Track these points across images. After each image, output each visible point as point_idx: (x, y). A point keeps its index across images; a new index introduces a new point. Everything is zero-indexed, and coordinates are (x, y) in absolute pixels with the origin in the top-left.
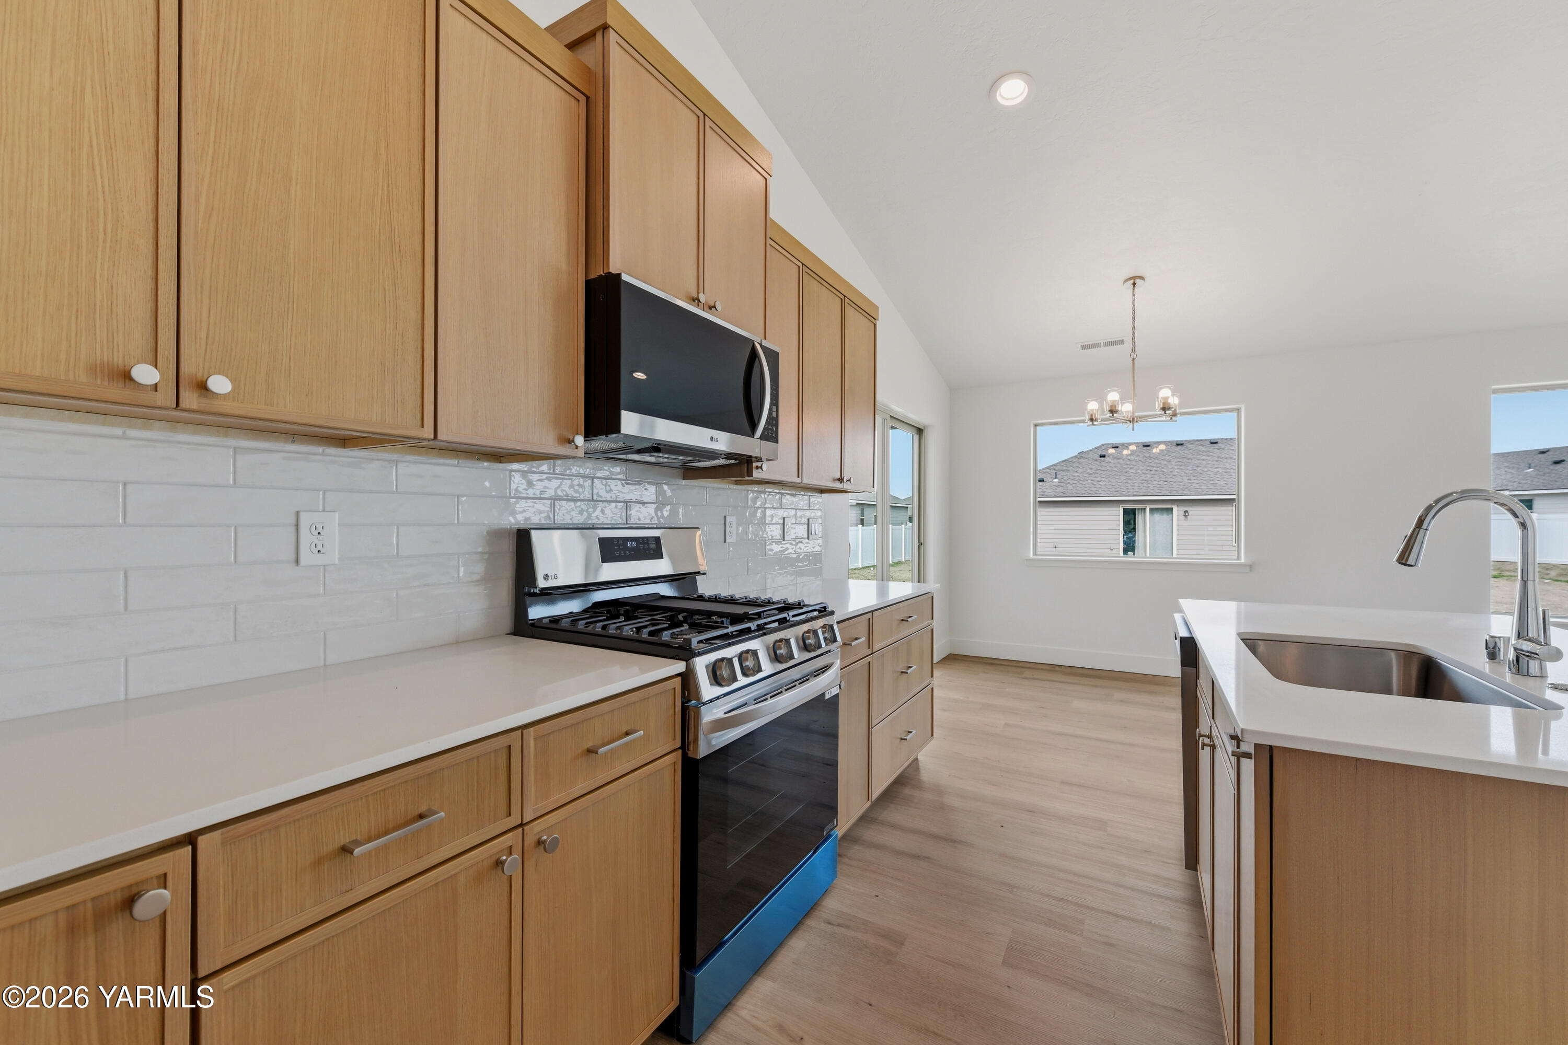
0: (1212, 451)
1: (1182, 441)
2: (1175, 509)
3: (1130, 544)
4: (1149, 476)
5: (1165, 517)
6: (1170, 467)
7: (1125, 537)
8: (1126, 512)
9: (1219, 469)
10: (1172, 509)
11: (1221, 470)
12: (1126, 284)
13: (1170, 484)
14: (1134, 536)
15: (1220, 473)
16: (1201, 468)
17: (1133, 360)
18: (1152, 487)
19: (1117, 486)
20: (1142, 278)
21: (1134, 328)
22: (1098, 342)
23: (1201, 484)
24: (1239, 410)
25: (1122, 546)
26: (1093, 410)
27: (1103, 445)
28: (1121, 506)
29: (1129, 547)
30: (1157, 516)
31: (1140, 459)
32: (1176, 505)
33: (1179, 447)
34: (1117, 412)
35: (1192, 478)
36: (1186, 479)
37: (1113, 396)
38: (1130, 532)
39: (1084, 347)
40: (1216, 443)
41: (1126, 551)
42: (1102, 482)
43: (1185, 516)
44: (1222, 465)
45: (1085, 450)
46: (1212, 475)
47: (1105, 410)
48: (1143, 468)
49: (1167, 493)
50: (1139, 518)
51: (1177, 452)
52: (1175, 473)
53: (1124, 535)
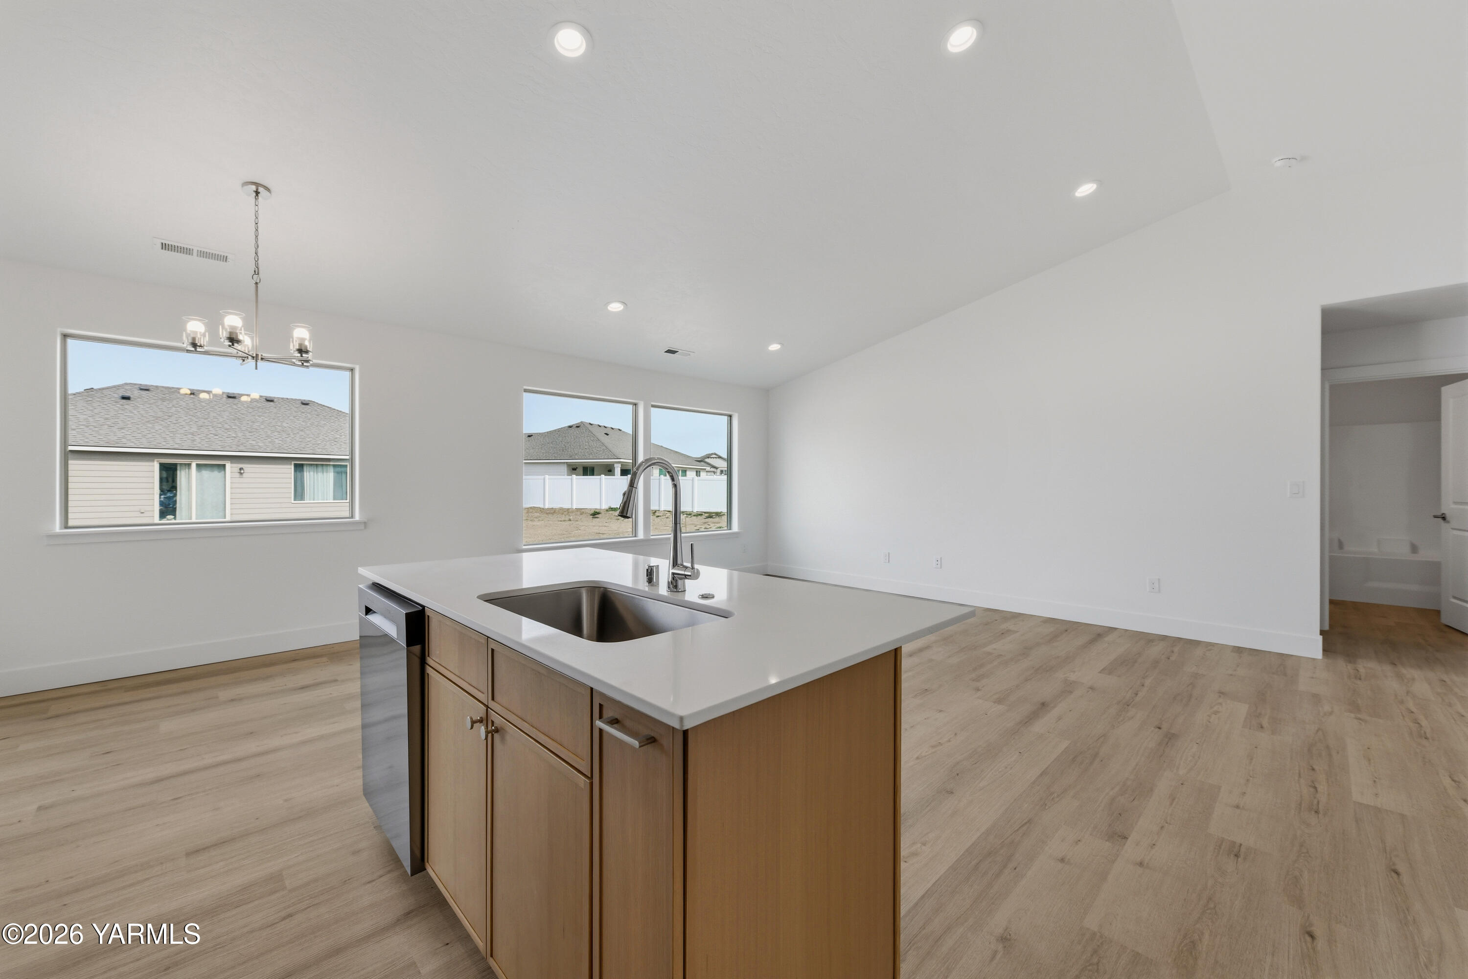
0: (268, 409)
1: (234, 394)
2: (228, 465)
3: (169, 504)
4: (194, 429)
5: (216, 474)
6: (221, 420)
7: (162, 497)
8: (164, 467)
9: (277, 427)
10: (224, 466)
11: (279, 428)
12: (246, 187)
13: (220, 439)
14: (175, 495)
15: (277, 432)
16: (257, 424)
17: (256, 283)
18: (198, 440)
19: (150, 436)
20: (268, 189)
21: (257, 247)
22: (189, 247)
23: (258, 441)
24: (352, 370)
25: (157, 508)
26: (196, 333)
27: (126, 384)
28: (156, 460)
29: (168, 508)
30: (206, 473)
31: (181, 407)
32: (229, 462)
33: (231, 399)
34: (238, 341)
35: (248, 434)
36: (240, 434)
37: (233, 321)
38: (169, 491)
39: (164, 246)
40: (272, 401)
41: (163, 515)
42: (127, 429)
43: (241, 474)
44: (279, 424)
45: (95, 387)
46: (269, 433)
47: (221, 336)
48: (186, 418)
49: (219, 448)
50: (182, 477)
51: (228, 405)
52: (227, 426)
53: (160, 495)
